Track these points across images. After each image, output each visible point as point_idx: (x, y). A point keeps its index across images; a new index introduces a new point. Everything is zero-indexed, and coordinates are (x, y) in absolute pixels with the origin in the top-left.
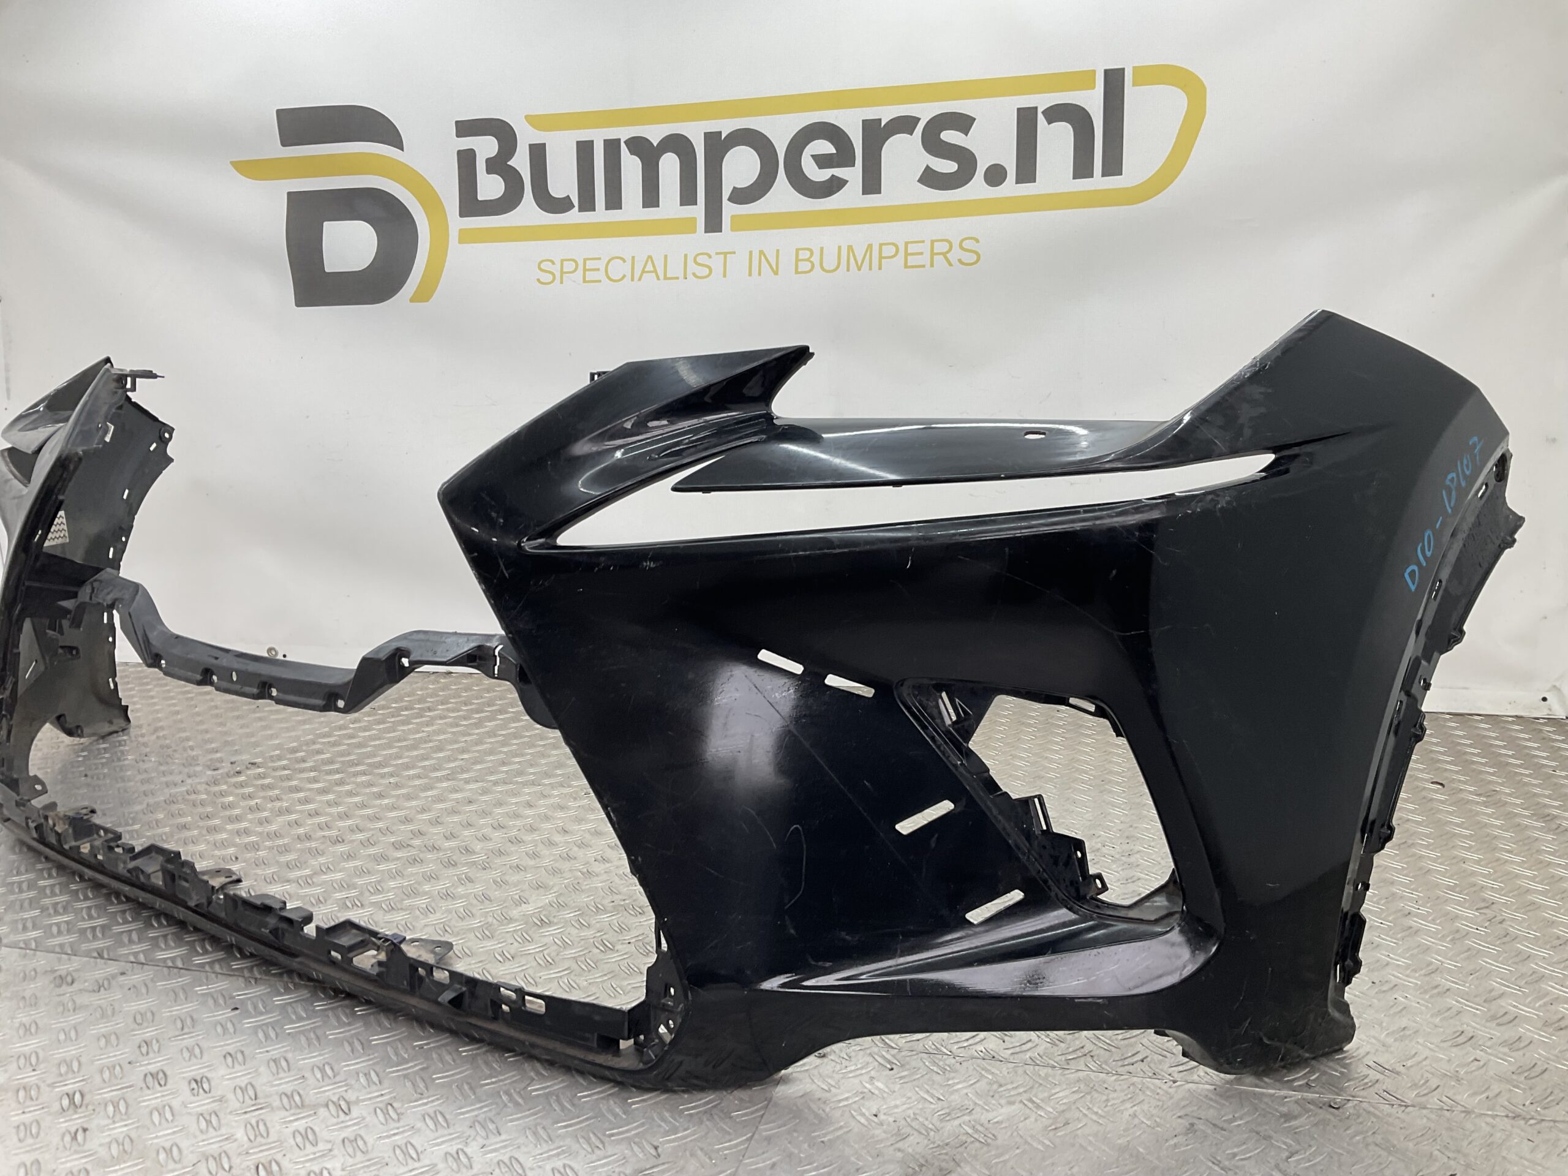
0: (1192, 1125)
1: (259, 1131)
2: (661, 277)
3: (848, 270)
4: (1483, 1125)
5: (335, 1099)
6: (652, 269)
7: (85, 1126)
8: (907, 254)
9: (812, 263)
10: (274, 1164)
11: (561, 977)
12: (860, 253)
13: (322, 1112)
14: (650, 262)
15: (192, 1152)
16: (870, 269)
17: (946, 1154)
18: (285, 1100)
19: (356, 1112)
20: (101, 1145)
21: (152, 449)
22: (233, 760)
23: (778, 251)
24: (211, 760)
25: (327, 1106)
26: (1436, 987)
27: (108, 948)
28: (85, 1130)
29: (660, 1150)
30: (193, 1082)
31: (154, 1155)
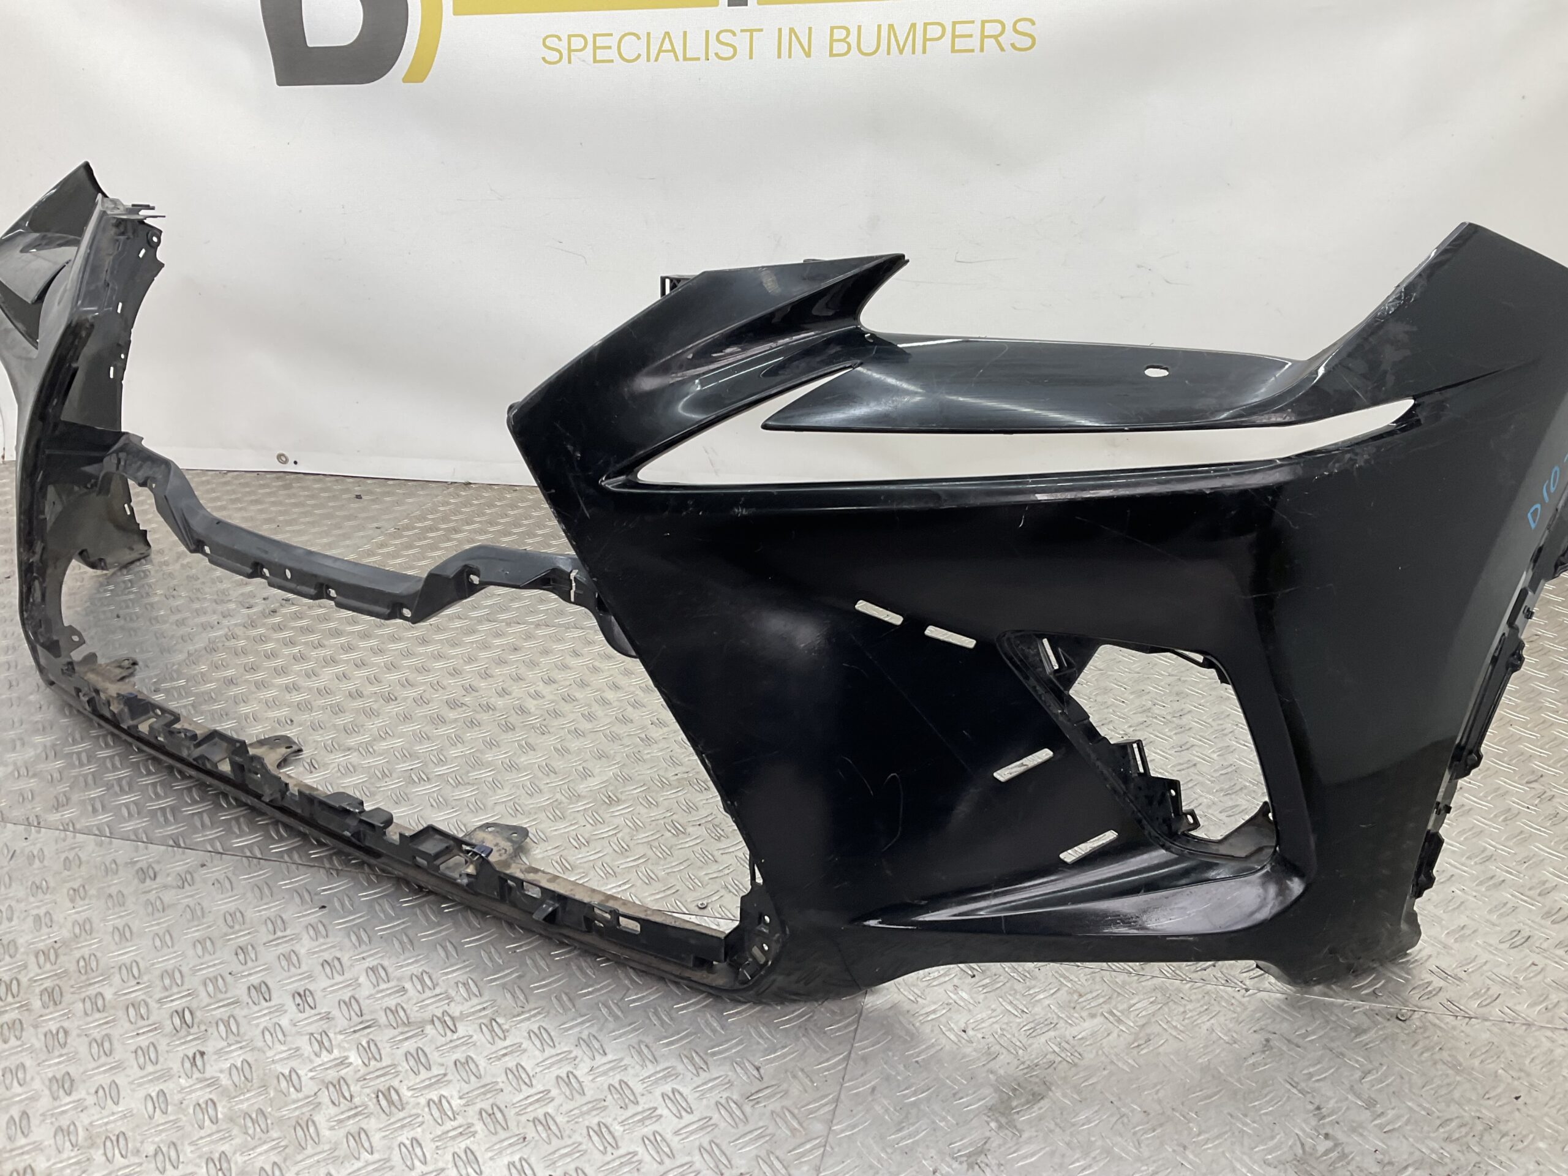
0: (1267, 1040)
1: (370, 1051)
4: (1544, 1039)
5: (439, 1015)
7: (202, 1049)
10: (392, 1092)
11: (638, 866)
13: (429, 1029)
15: (312, 1078)
17: (1037, 1076)
18: (391, 1016)
19: (462, 1030)
20: (221, 1071)
21: (141, 255)
22: (265, 595)
24: (242, 594)
25: (432, 1022)
26: (1492, 878)
27: (182, 834)
28: (202, 1054)
29: (762, 1071)
30: (297, 996)
31: (275, 1081)
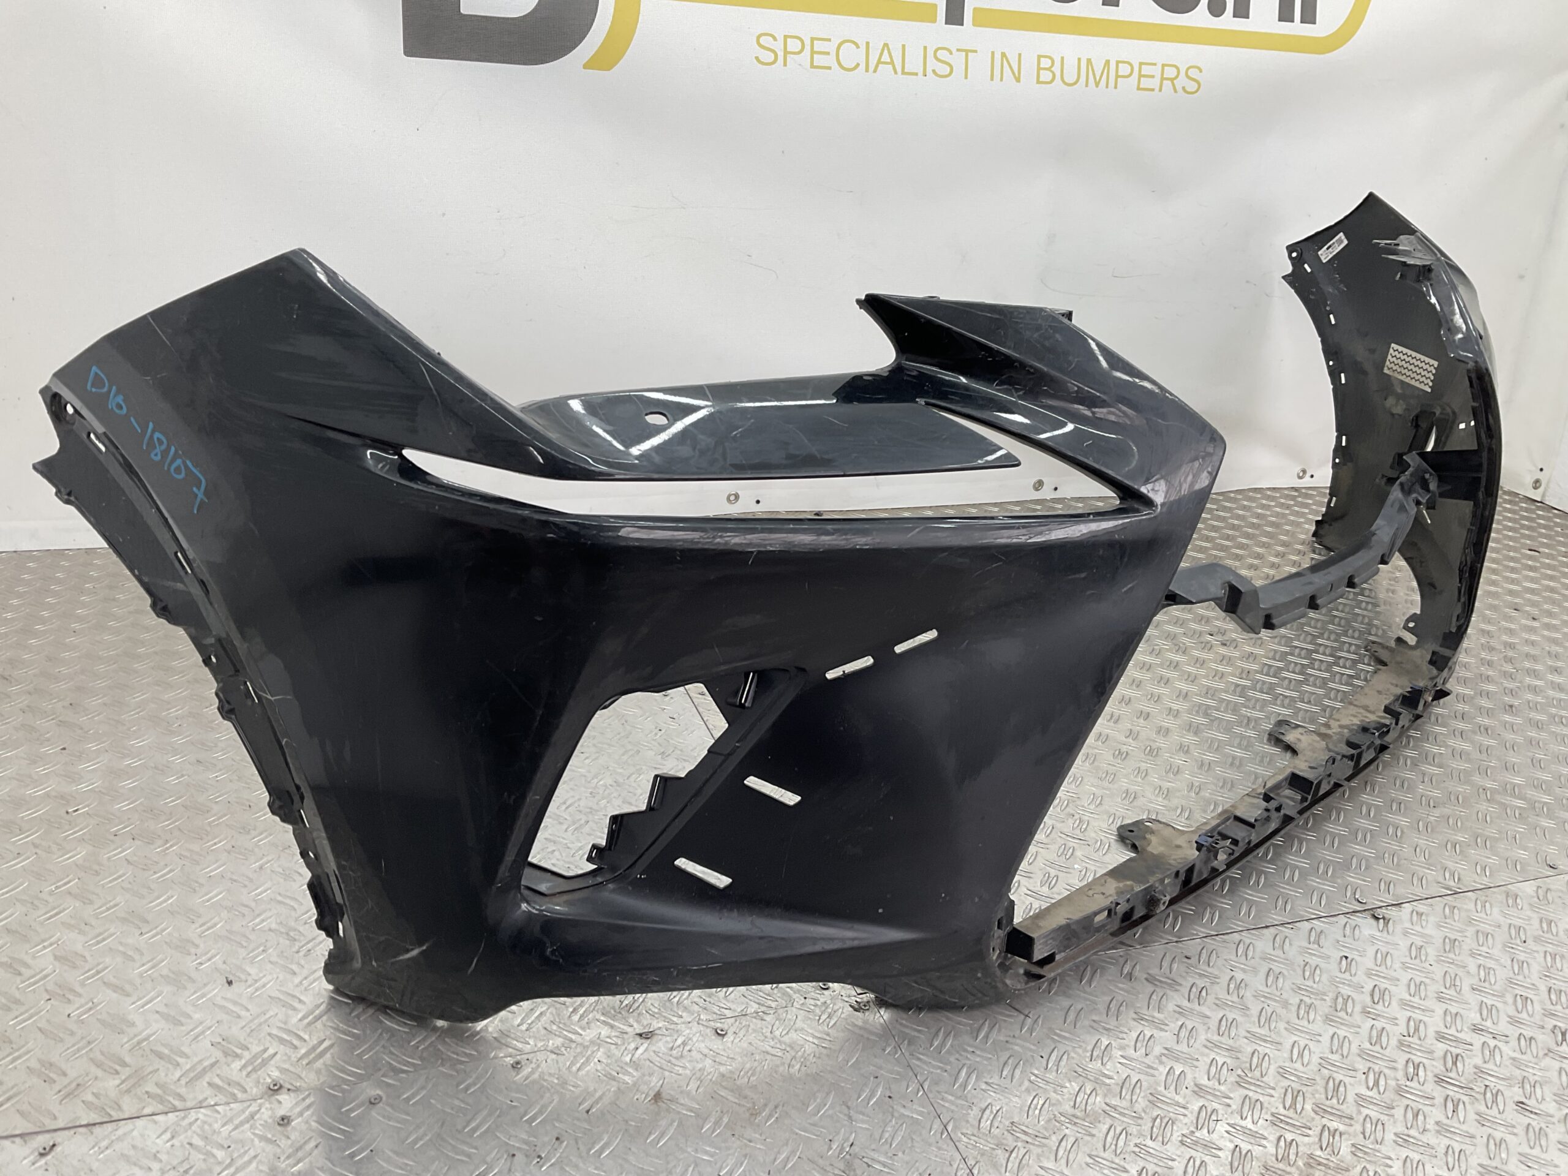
2: (899, 70)
3: (1087, 86)
6: (889, 60)
8: (1140, 76)
9: (1053, 73)
12: (1098, 67)
14: (886, 51)
16: (1107, 87)
23: (1020, 55)
